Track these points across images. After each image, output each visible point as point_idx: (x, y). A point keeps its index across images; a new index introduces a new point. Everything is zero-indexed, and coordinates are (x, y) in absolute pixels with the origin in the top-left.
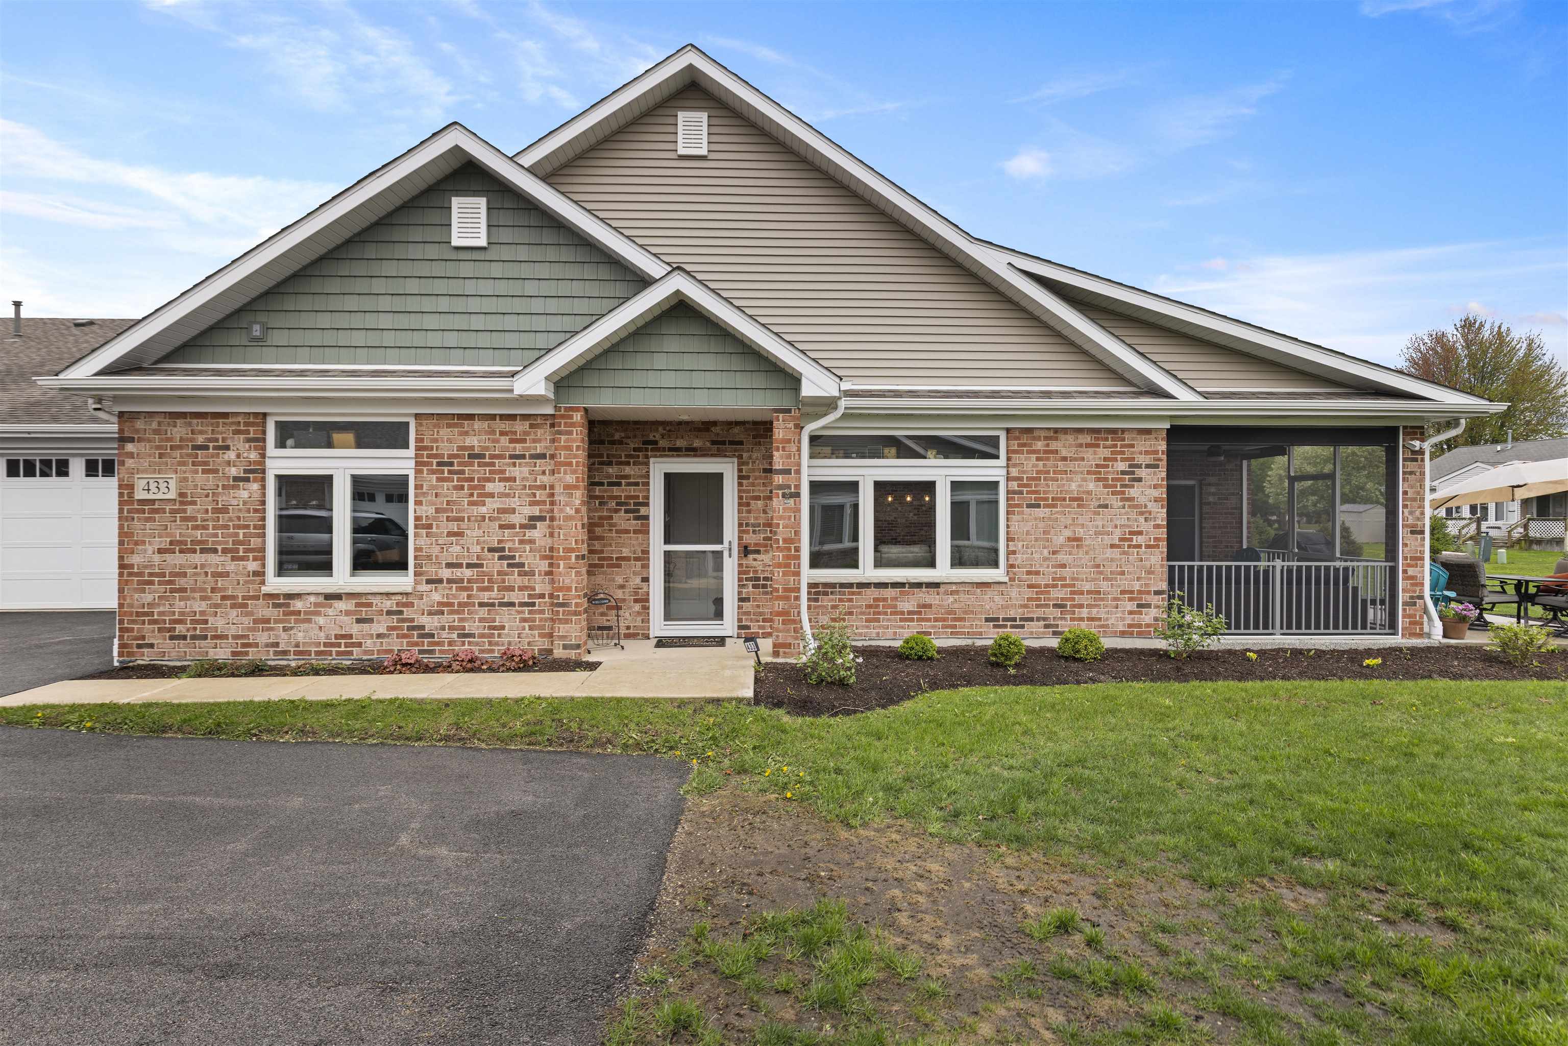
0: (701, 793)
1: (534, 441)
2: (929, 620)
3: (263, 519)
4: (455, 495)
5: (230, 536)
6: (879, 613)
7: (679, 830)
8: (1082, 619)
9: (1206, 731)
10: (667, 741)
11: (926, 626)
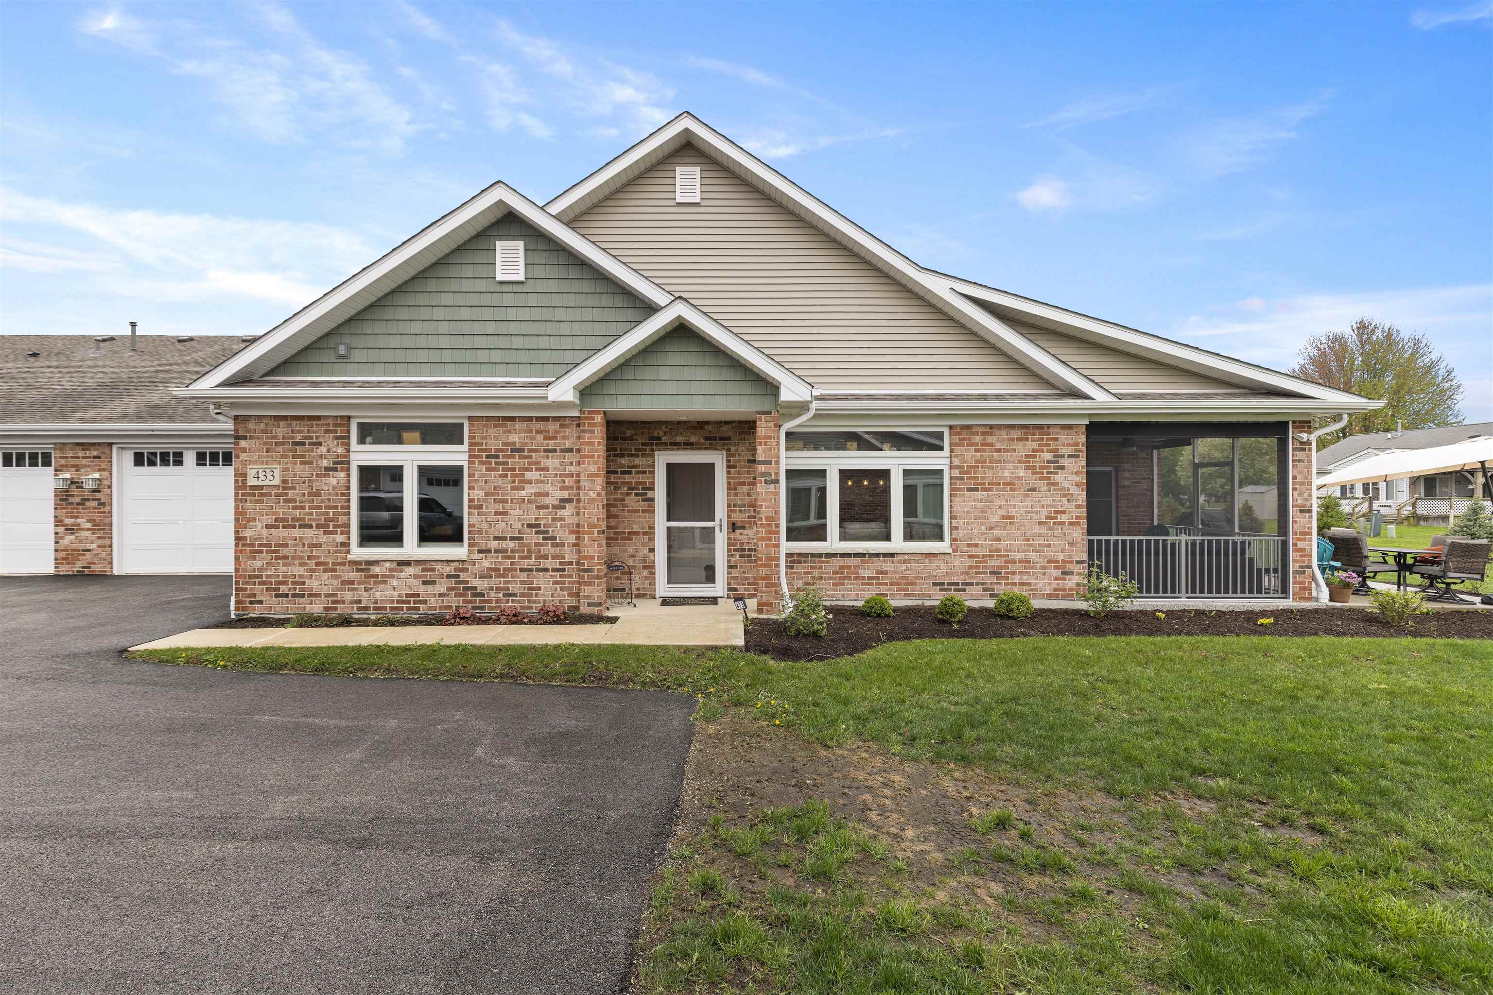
0: (707, 720)
1: (564, 438)
2: (886, 584)
3: (349, 501)
4: (500, 482)
5: (323, 514)
6: (844, 578)
7: (692, 748)
8: (1014, 584)
9: (1119, 677)
10: (676, 679)
11: (883, 589)
